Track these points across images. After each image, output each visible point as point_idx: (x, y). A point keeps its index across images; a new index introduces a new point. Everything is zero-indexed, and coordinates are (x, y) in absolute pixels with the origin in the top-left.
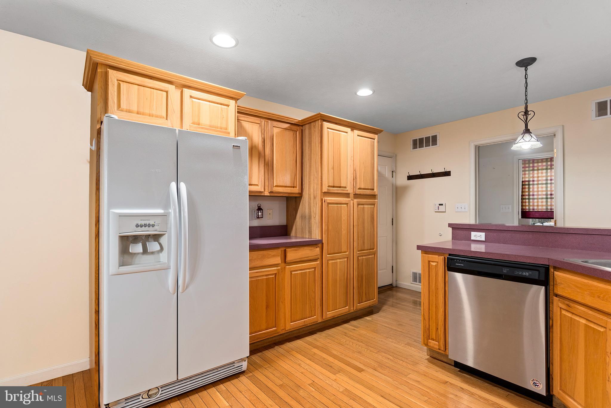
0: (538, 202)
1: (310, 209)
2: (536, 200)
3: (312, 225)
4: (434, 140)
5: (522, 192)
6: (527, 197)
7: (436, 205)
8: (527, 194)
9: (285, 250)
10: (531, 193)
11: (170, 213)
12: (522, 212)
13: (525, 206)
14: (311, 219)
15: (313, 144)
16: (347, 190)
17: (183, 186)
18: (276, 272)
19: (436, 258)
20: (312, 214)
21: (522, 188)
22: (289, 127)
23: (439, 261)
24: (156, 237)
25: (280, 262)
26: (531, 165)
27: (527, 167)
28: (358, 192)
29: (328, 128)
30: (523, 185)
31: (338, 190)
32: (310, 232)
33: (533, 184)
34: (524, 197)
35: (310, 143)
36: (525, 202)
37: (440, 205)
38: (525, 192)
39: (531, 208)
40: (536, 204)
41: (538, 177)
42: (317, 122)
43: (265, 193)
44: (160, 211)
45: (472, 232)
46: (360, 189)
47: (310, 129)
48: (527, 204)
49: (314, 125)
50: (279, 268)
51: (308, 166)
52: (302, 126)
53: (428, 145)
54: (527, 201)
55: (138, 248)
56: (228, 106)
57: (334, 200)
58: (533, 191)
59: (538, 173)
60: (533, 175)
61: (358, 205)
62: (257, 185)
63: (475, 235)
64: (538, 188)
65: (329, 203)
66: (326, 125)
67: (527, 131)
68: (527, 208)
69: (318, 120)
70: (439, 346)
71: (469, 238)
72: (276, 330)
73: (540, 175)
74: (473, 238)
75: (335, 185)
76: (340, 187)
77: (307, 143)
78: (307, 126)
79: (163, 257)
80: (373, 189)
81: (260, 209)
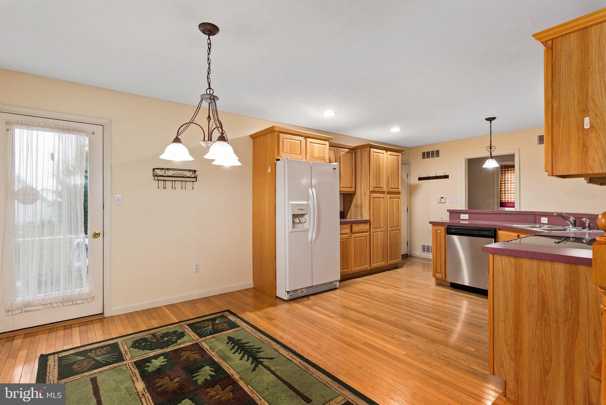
0: (511, 196)
1: (362, 201)
2: (509, 195)
3: (363, 211)
4: (437, 153)
5: (500, 188)
6: (503, 192)
7: (438, 198)
8: (503, 190)
9: (351, 225)
10: (506, 190)
11: (309, 203)
12: (500, 202)
13: (503, 198)
14: (362, 207)
15: (363, 162)
16: (384, 189)
17: (314, 189)
18: (347, 237)
19: (440, 228)
20: (363, 204)
21: (501, 186)
22: (349, 151)
23: (442, 230)
24: (302, 215)
25: (349, 232)
26: (506, 169)
27: (503, 171)
28: (390, 190)
29: (373, 152)
30: (501, 184)
31: (379, 189)
32: (362, 215)
33: (508, 183)
34: (502, 192)
35: (361, 160)
36: (503, 196)
37: (441, 198)
38: (502, 188)
39: (506, 200)
40: (509, 197)
41: (511, 178)
42: (366, 148)
44: (306, 203)
45: (461, 215)
46: (391, 188)
47: (361, 152)
48: (504, 197)
49: (364, 150)
50: (349, 235)
51: (360, 174)
52: (355, 149)
53: (433, 156)
54: (504, 195)
55: (297, 220)
56: (325, 145)
57: (377, 196)
58: (508, 188)
59: (511, 175)
60: (508, 176)
61: (390, 198)
63: (463, 216)
64: (511, 186)
65: (374, 198)
66: (373, 150)
68: (504, 200)
70: (442, 276)
71: (459, 218)
72: (347, 271)
73: (512, 176)
74: (461, 218)
75: (377, 187)
76: (380, 188)
77: (359, 161)
78: (359, 150)
79: (306, 225)
80: (399, 189)
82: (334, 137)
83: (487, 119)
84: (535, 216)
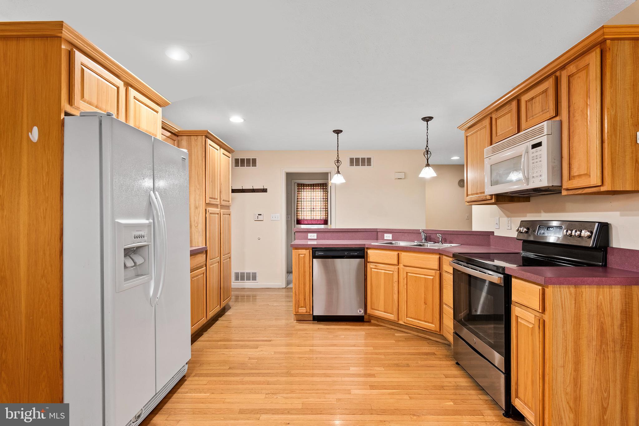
0: (306, 213)
2: (305, 212)
4: (253, 162)
5: (297, 206)
6: (300, 210)
7: (255, 215)
8: (300, 207)
10: (303, 207)
12: (297, 220)
13: (299, 216)
16: (218, 202)
19: (304, 251)
21: (297, 204)
22: (171, 136)
26: (303, 188)
27: (300, 189)
28: (223, 203)
29: (212, 147)
30: (297, 201)
31: (213, 201)
33: (304, 201)
34: (298, 210)
36: (299, 213)
37: (259, 215)
38: (299, 206)
39: (303, 217)
40: (305, 215)
41: (306, 196)
44: (147, 221)
45: (309, 234)
47: (189, 141)
48: (300, 214)
49: (196, 139)
52: (182, 135)
53: (248, 165)
54: (300, 212)
56: (157, 112)
57: (213, 211)
58: (304, 206)
59: (306, 194)
60: (304, 195)
61: (223, 214)
64: (306, 204)
65: (211, 213)
66: (210, 142)
67: (338, 172)
68: (300, 217)
69: (202, 136)
70: (307, 310)
71: (306, 238)
73: (307, 195)
74: (309, 238)
76: (214, 199)
78: (185, 138)
80: (229, 202)
83: (334, 131)
84: (377, 233)
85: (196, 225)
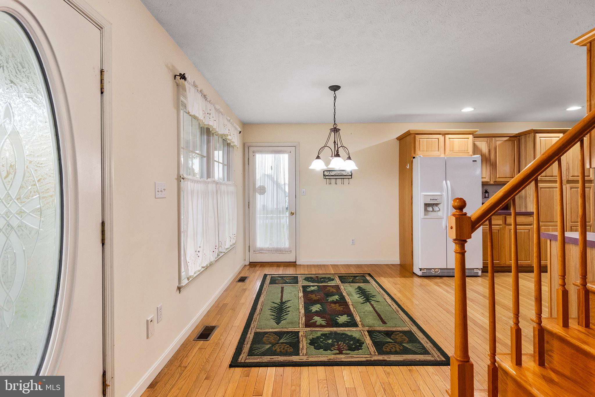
1: (526, 192)
3: (528, 203)
9: (505, 217)
11: (443, 194)
14: (527, 198)
15: (527, 149)
17: (448, 182)
18: (499, 229)
20: (527, 195)
22: (508, 139)
24: (437, 205)
25: (502, 224)
28: (571, 179)
29: (540, 137)
31: (550, 178)
32: (526, 207)
35: (526, 148)
42: (531, 134)
43: (491, 182)
44: (439, 194)
46: (573, 176)
47: (525, 138)
49: (529, 136)
50: (501, 227)
52: (519, 136)
55: (430, 209)
56: (468, 138)
57: (547, 186)
61: (571, 188)
62: (485, 178)
65: (541, 188)
66: (538, 135)
69: (532, 133)
72: (499, 262)
75: (547, 175)
76: (552, 176)
77: (524, 148)
78: (523, 137)
79: (440, 214)
80: (589, 176)
81: (486, 192)
82: (479, 130)
85: (529, 197)
